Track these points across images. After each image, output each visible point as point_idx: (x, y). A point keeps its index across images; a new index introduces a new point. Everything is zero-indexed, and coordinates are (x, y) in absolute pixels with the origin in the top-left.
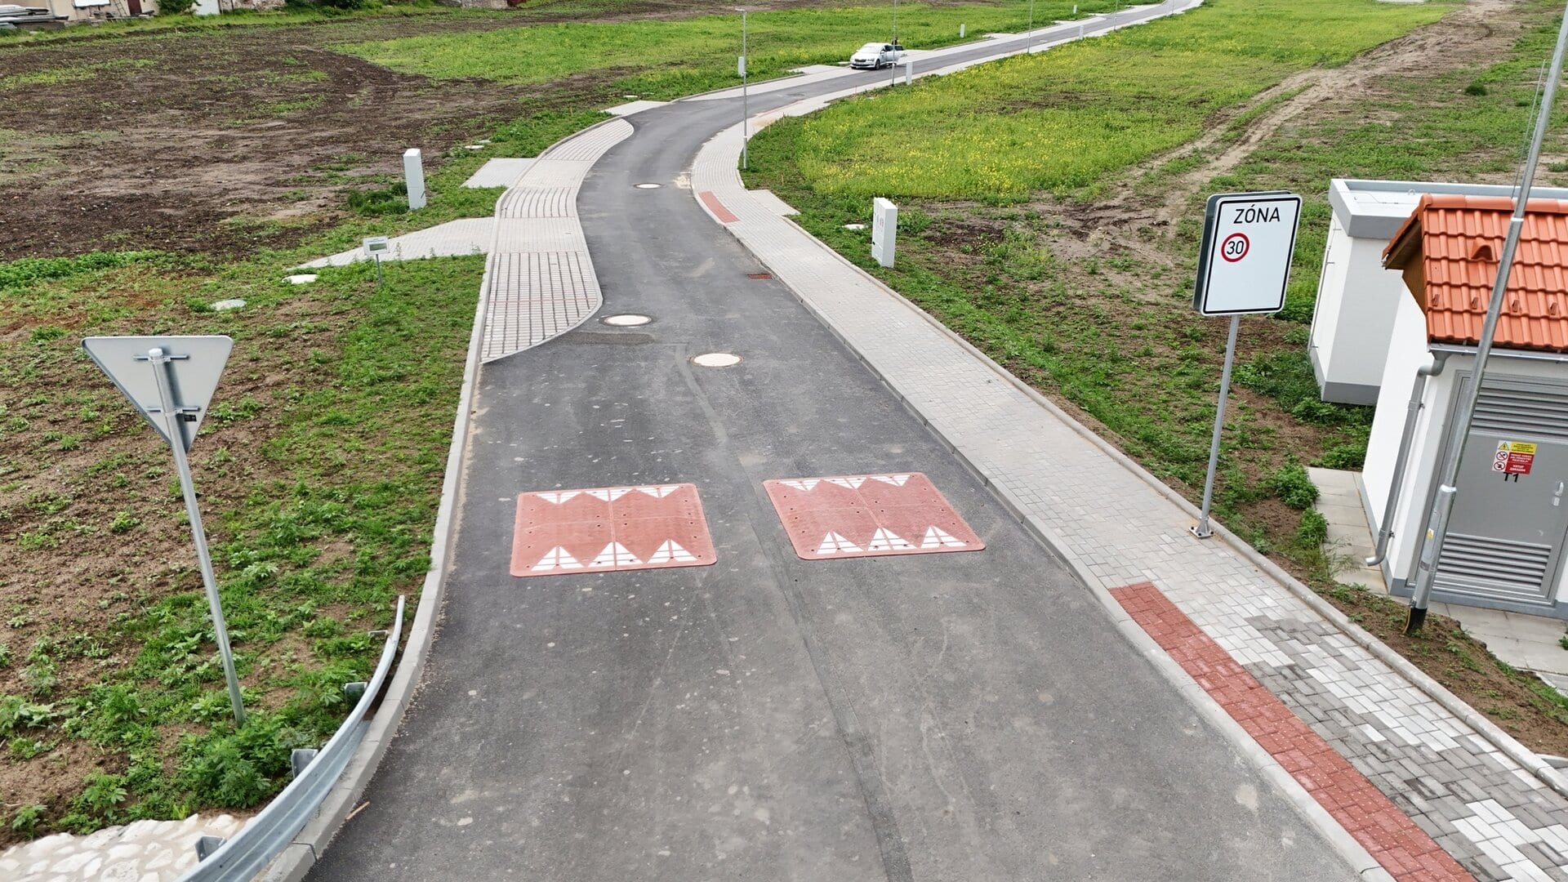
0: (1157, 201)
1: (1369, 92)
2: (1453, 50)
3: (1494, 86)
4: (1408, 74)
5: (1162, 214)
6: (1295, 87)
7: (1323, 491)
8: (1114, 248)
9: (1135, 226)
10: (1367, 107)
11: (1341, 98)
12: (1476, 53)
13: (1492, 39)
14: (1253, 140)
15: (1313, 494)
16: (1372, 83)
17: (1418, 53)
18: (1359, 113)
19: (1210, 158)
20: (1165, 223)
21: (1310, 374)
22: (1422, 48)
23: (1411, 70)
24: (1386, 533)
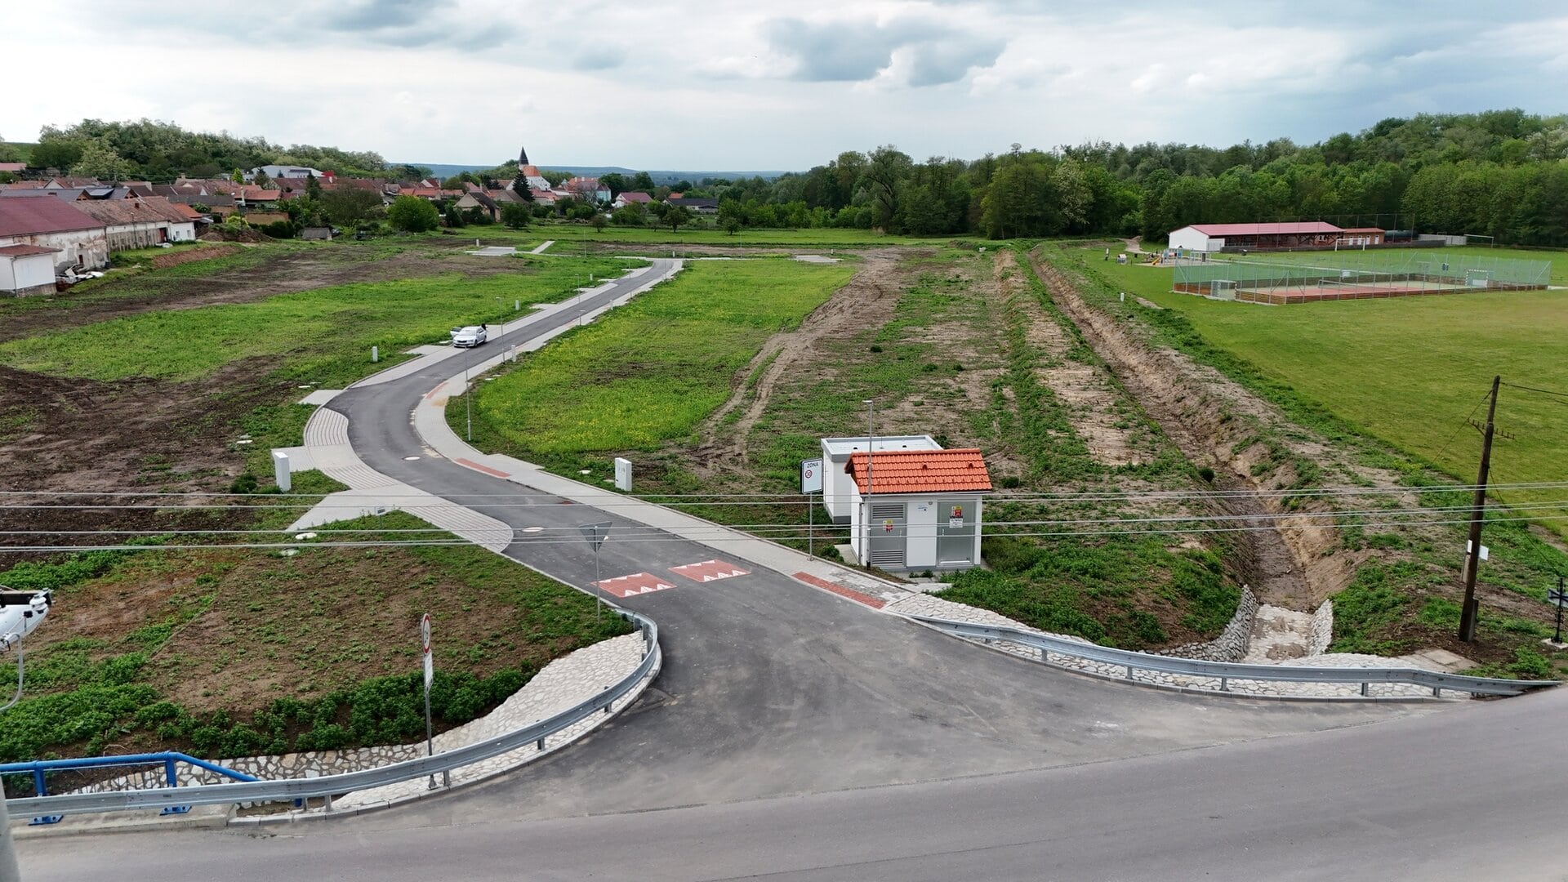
0: (730, 442)
1: (817, 352)
2: (861, 311)
3: (885, 343)
4: (838, 336)
5: (737, 450)
6: (773, 351)
7: (841, 551)
8: (724, 470)
9: (727, 457)
10: (820, 366)
11: (802, 359)
12: (873, 314)
13: (883, 300)
14: (763, 396)
15: (837, 551)
16: (819, 343)
17: (840, 316)
18: (814, 372)
19: (746, 411)
20: (740, 454)
21: (827, 515)
22: (841, 310)
23: (837, 332)
24: (860, 555)
